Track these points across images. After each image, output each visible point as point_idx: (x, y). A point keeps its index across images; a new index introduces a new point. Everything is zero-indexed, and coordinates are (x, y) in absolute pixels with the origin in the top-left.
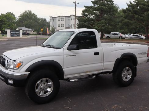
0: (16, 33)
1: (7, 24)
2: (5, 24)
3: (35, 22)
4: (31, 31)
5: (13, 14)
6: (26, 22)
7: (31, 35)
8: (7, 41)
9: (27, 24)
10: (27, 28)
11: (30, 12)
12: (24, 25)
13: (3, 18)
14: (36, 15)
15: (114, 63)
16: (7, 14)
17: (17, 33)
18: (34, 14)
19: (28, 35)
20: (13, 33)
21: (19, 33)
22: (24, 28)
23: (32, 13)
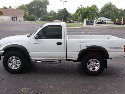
0: (90, 23)
1: (91, 15)
2: (89, 15)
3: (114, 13)
4: (109, 20)
5: (96, 6)
6: (106, 13)
7: (107, 24)
8: (80, 28)
9: (106, 15)
10: (106, 18)
11: (111, 4)
12: (104, 15)
13: (89, 10)
14: (116, 6)
15: (78, 53)
16: (91, 6)
17: (92, 23)
18: (114, 6)
19: (105, 24)
20: (88, 23)
21: (93, 23)
22: (104, 18)
23: (112, 5)
